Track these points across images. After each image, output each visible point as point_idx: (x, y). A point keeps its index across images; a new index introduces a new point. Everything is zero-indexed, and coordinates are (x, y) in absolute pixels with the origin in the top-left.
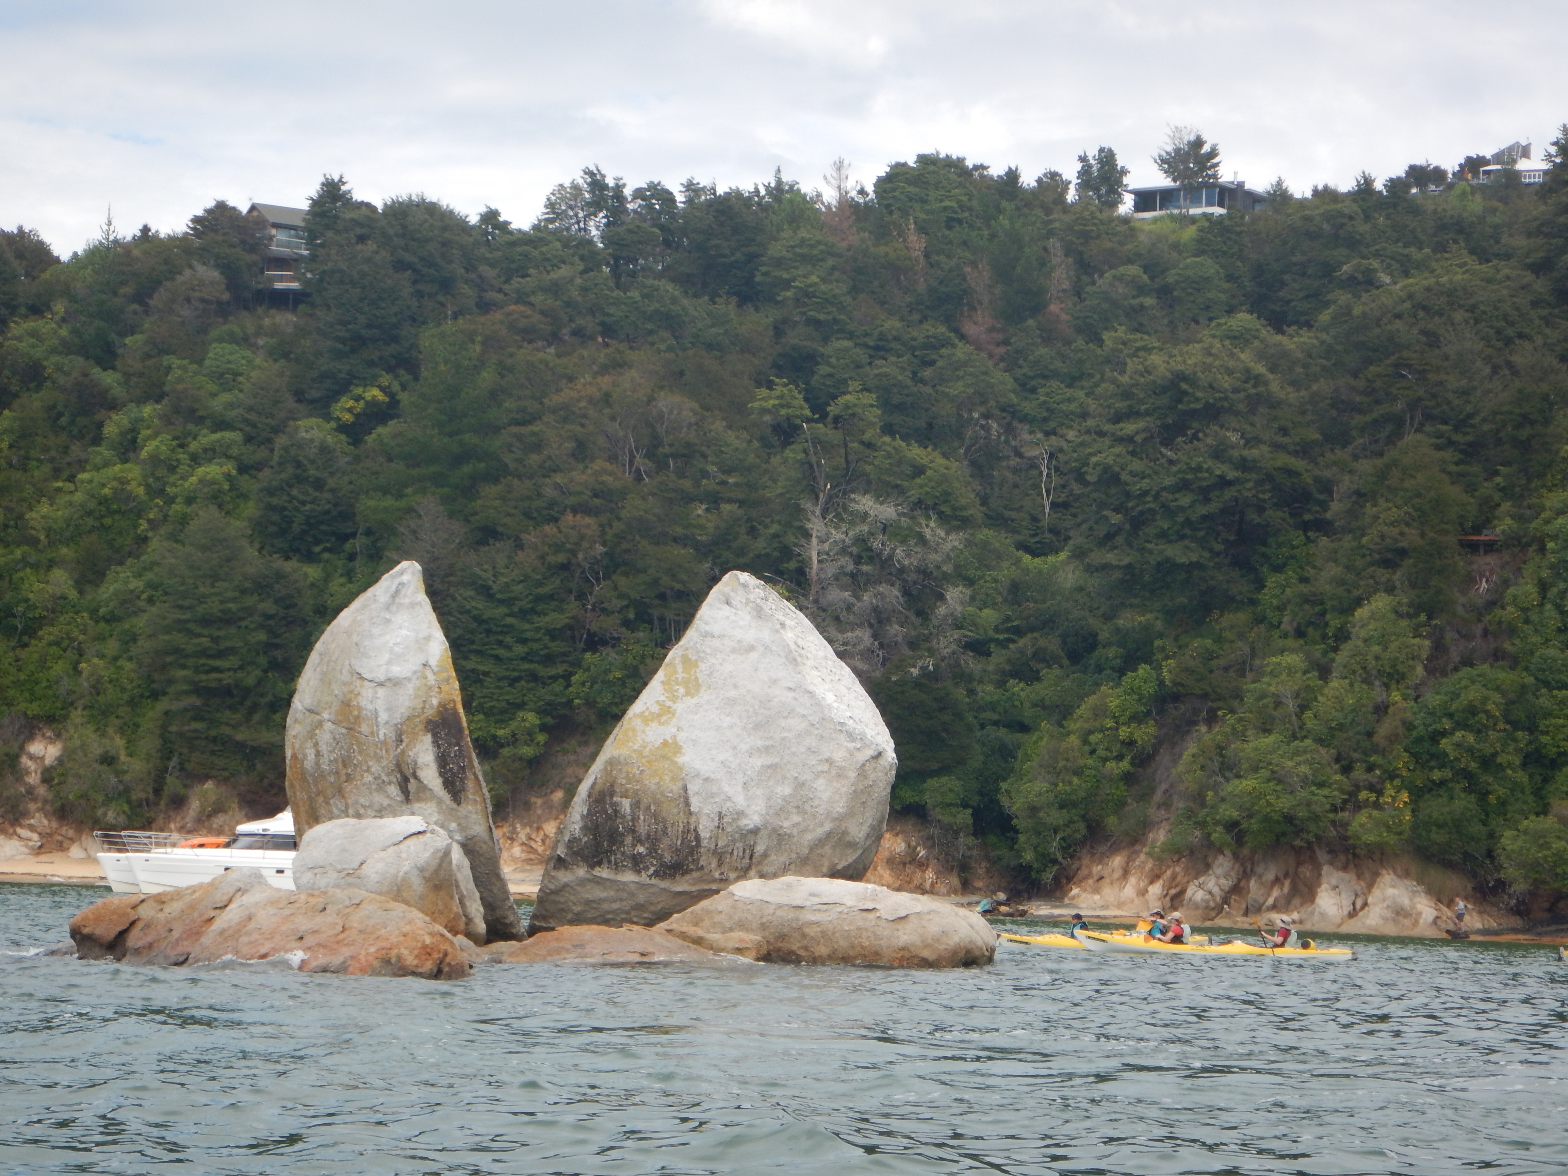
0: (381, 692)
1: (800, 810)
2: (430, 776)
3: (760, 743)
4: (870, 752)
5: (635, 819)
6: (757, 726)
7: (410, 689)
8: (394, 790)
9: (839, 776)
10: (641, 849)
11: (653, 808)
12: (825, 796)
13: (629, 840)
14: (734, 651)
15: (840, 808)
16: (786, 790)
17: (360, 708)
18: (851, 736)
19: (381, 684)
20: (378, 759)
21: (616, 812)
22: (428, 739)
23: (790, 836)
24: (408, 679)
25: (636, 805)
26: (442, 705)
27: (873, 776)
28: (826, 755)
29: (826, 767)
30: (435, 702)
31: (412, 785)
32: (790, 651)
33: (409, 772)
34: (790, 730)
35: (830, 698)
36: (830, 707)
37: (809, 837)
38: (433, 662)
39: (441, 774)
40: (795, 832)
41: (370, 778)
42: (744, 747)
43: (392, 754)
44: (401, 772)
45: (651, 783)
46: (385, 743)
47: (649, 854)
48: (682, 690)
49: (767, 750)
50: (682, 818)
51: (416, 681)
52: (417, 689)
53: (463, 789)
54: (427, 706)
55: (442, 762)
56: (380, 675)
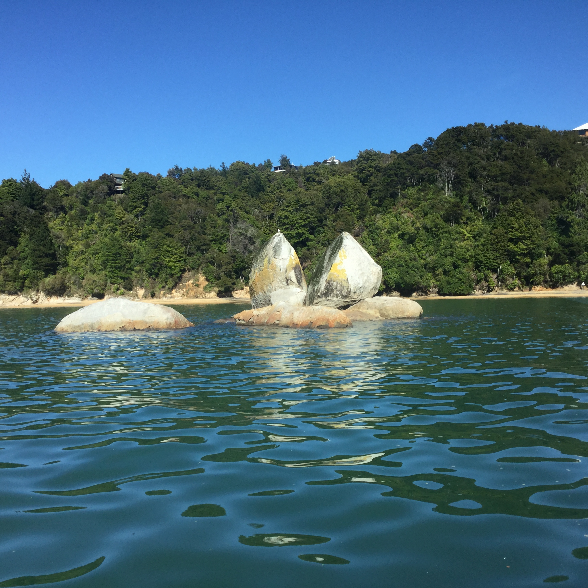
0: (281, 261)
1: (368, 282)
2: (294, 279)
4: (379, 269)
5: (337, 286)
6: (359, 265)
8: (285, 283)
9: (374, 274)
10: (338, 293)
11: (341, 283)
12: (372, 280)
13: (335, 291)
14: (351, 249)
16: (366, 278)
17: (276, 265)
18: (375, 266)
19: (280, 260)
20: (280, 276)
21: (332, 285)
22: (293, 271)
24: (287, 258)
25: (337, 283)
26: (296, 264)
28: (372, 270)
30: (294, 263)
31: (289, 281)
33: (288, 279)
34: (365, 265)
38: (293, 254)
39: (296, 279)
41: (279, 280)
42: (357, 269)
43: (284, 275)
45: (340, 278)
46: (282, 272)
47: (340, 293)
48: (343, 258)
49: (361, 269)
50: (347, 286)
51: (289, 259)
52: (289, 260)
53: (302, 282)
54: (292, 264)
55: (297, 276)
56: (280, 258)
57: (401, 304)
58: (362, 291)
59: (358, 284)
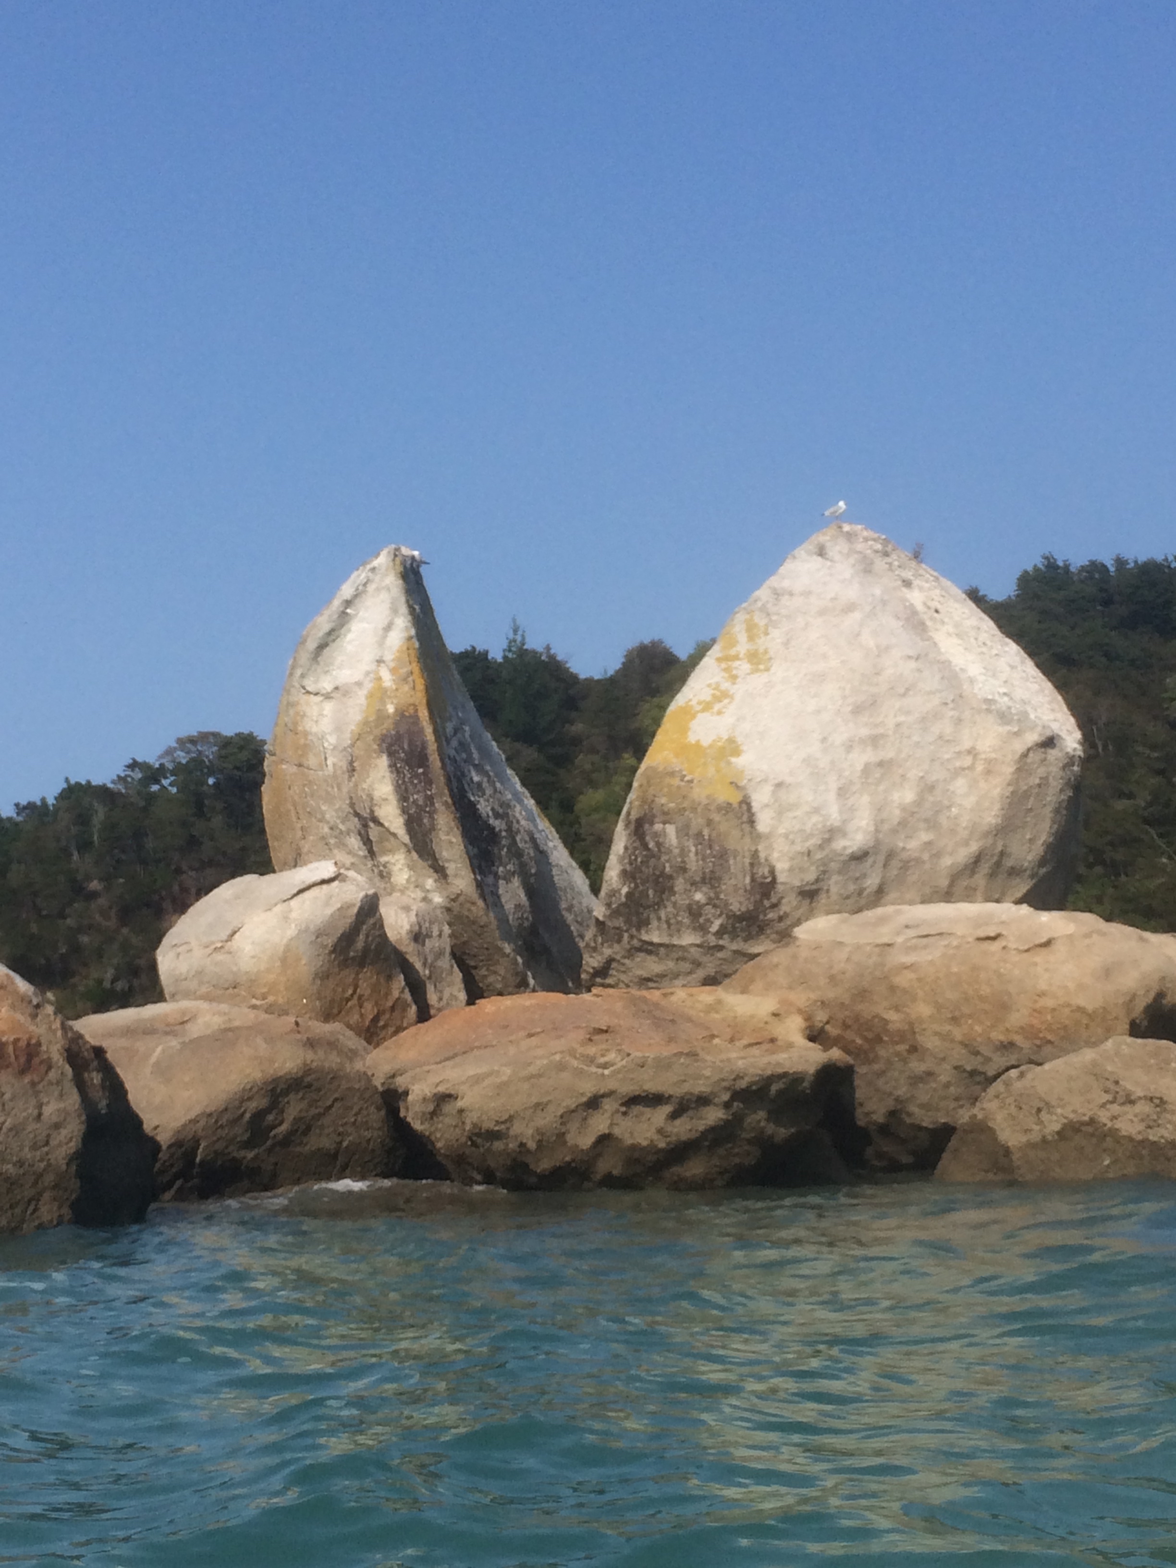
0: (328, 707)
1: (932, 824)
2: (390, 814)
3: (864, 732)
4: (1032, 738)
5: (683, 852)
6: (857, 710)
7: (360, 698)
9: (988, 772)
10: (699, 896)
11: (706, 832)
12: (969, 802)
13: (680, 884)
14: (822, 612)
15: (991, 817)
16: (907, 795)
17: (306, 734)
18: (1004, 717)
19: (328, 697)
20: (329, 799)
21: (659, 845)
22: (384, 761)
23: (918, 861)
24: (359, 684)
25: (683, 831)
26: (401, 714)
27: (1042, 771)
28: (967, 745)
29: (967, 761)
30: (391, 709)
31: (374, 832)
32: (915, 613)
33: (365, 814)
34: (908, 713)
35: (974, 670)
36: (972, 681)
37: (947, 861)
38: (389, 657)
39: (404, 811)
40: (926, 856)
41: (326, 830)
42: (839, 738)
43: (345, 790)
44: (357, 815)
45: (699, 794)
46: (335, 776)
47: (710, 902)
48: (744, 667)
49: (875, 741)
50: (747, 845)
51: (368, 686)
52: (370, 696)
53: (433, 828)
54: (381, 715)
55: (403, 795)
56: (326, 685)
57: (995, 946)
58: (872, 882)
59: (832, 833)
